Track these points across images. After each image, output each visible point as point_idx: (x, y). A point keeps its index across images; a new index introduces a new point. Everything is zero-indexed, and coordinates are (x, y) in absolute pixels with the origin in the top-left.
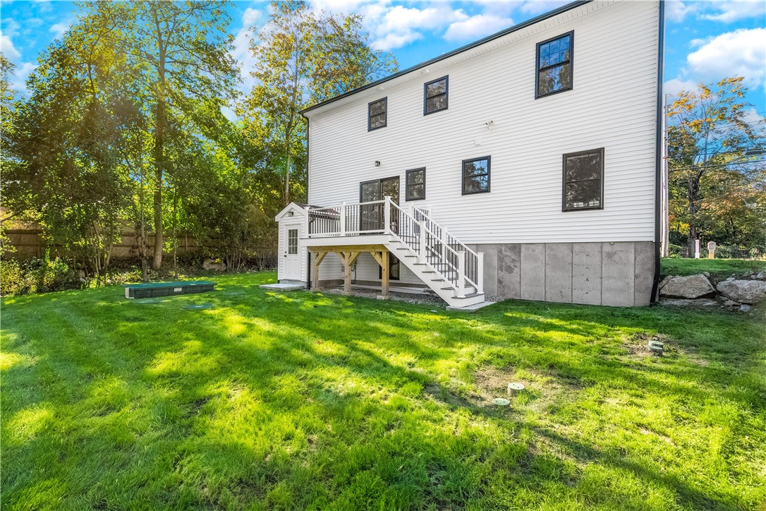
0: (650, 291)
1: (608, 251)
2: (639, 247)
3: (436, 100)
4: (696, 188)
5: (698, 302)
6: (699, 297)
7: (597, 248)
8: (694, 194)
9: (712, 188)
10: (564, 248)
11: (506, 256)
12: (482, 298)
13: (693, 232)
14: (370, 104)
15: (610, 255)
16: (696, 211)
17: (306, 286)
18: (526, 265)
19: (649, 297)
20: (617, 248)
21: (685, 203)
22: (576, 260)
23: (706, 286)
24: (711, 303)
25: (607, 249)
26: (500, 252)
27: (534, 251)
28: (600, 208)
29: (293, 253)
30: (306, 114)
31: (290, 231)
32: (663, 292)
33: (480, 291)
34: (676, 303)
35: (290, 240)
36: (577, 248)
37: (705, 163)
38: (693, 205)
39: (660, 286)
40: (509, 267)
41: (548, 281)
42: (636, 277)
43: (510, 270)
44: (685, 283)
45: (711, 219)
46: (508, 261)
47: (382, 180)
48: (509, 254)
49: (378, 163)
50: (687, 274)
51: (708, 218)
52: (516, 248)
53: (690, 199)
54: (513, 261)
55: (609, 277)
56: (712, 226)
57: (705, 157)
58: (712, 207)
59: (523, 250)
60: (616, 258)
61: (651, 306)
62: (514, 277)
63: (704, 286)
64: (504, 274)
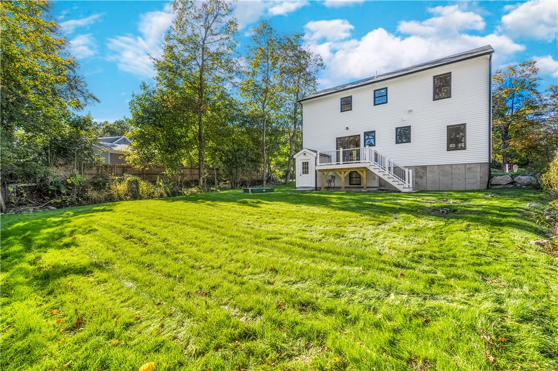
0: (487, 183)
1: (468, 167)
2: (482, 165)
3: (381, 98)
4: (506, 132)
5: (507, 186)
6: (507, 184)
7: (463, 166)
8: (505, 136)
9: (517, 132)
10: (447, 167)
11: (420, 171)
12: (412, 189)
13: (505, 160)
14: (341, 99)
15: (469, 169)
16: (507, 147)
17: (314, 189)
18: (429, 175)
19: (486, 185)
20: (472, 166)
21: (499, 142)
22: (454, 171)
23: (510, 180)
24: (511, 186)
25: (467, 166)
26: (416, 169)
27: (433, 168)
28: (465, 148)
29: (306, 173)
30: (301, 102)
31: (303, 163)
32: (492, 183)
33: (411, 186)
34: (497, 187)
35: (303, 167)
36: (454, 166)
37: (512, 116)
38: (504, 143)
39: (491, 181)
40: (421, 176)
41: (440, 182)
42: (480, 177)
43: (421, 177)
44: (501, 179)
45: (516, 152)
46: (420, 174)
47: (349, 137)
48: (421, 170)
49: (347, 128)
50: (502, 176)
51: (514, 151)
52: (424, 168)
53: (503, 139)
54: (423, 173)
55: (469, 178)
56: (517, 156)
57: (512, 112)
58: (516, 144)
59: (428, 168)
60: (472, 170)
61: (487, 189)
62: (424, 180)
63: (509, 179)
64: (418, 179)
